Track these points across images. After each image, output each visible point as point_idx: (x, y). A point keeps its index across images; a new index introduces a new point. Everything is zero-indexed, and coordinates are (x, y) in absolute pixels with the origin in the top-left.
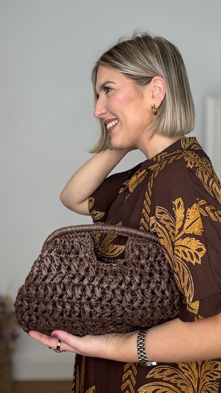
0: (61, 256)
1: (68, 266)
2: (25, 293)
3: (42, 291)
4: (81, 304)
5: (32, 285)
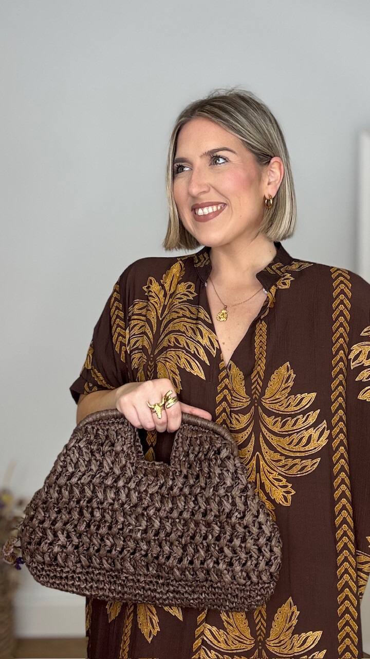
0: (92, 447)
1: (100, 462)
2: (44, 495)
3: (66, 493)
4: (114, 511)
5: (53, 485)
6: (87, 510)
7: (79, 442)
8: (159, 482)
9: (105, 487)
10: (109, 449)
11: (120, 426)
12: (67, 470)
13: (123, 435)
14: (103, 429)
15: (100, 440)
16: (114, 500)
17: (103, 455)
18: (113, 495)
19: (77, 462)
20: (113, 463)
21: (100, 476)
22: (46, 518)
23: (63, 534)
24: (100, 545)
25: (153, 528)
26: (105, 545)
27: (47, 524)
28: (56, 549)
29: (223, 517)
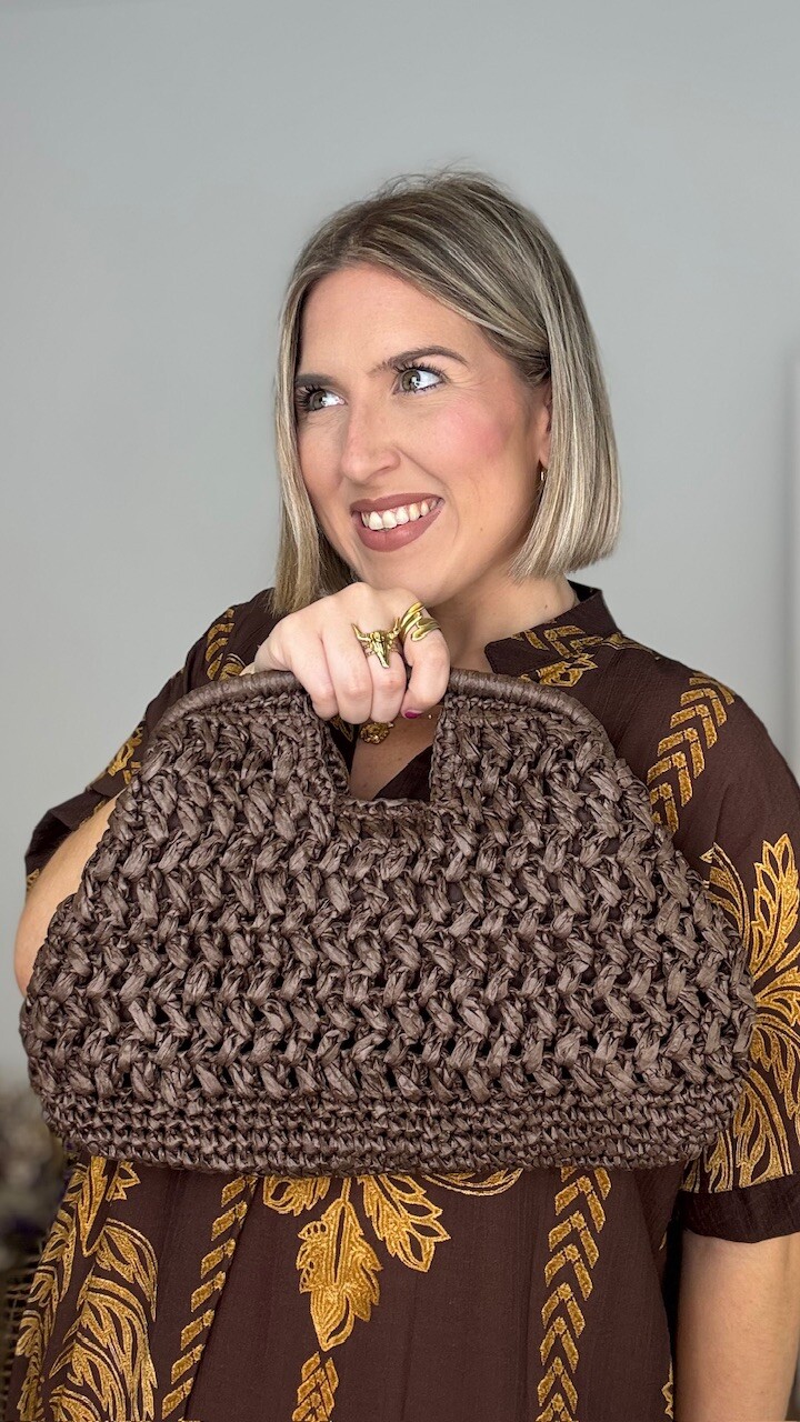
0: (212, 773)
1: (236, 808)
2: (86, 909)
3: (147, 900)
4: (286, 937)
5: (111, 879)
6: (211, 941)
7: (173, 762)
8: (404, 849)
9: (256, 875)
10: (259, 775)
11: (282, 715)
12: (148, 837)
13: (292, 735)
14: (235, 725)
15: (230, 752)
16: (283, 907)
17: (244, 791)
18: (281, 897)
19: (174, 812)
20: (272, 811)
21: (242, 846)
22: (95, 971)
23: (144, 1009)
24: (253, 1033)
25: (401, 969)
26: (267, 1031)
27: (98, 986)
28: (128, 1054)
29: (599, 921)
